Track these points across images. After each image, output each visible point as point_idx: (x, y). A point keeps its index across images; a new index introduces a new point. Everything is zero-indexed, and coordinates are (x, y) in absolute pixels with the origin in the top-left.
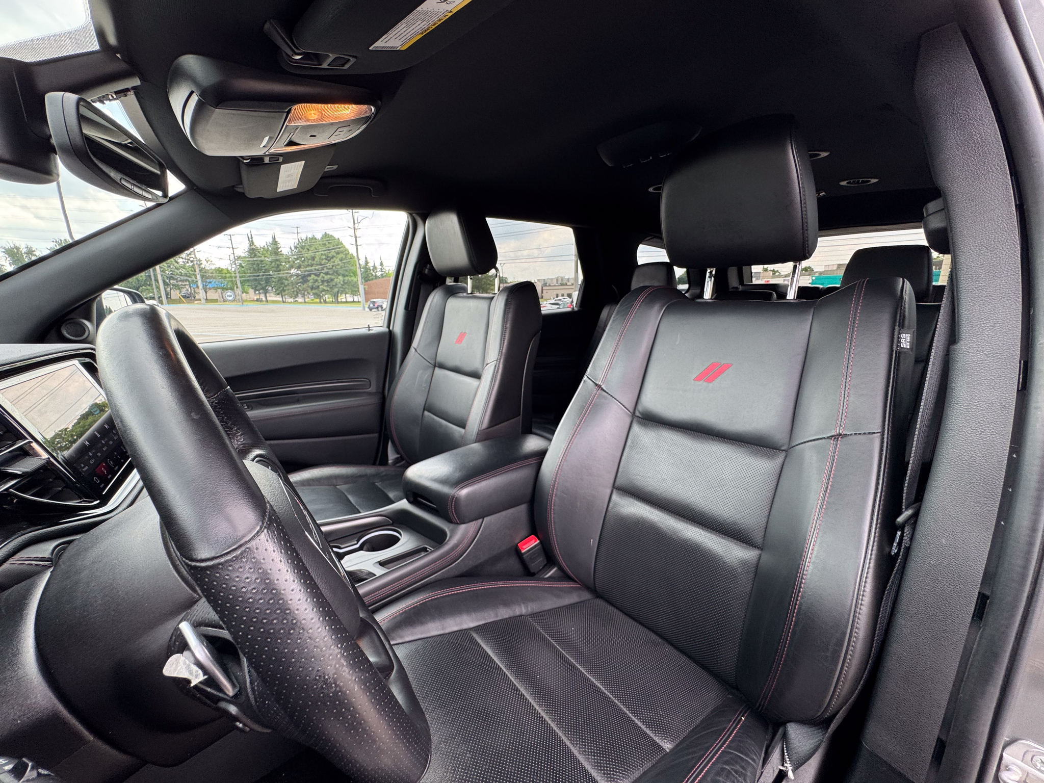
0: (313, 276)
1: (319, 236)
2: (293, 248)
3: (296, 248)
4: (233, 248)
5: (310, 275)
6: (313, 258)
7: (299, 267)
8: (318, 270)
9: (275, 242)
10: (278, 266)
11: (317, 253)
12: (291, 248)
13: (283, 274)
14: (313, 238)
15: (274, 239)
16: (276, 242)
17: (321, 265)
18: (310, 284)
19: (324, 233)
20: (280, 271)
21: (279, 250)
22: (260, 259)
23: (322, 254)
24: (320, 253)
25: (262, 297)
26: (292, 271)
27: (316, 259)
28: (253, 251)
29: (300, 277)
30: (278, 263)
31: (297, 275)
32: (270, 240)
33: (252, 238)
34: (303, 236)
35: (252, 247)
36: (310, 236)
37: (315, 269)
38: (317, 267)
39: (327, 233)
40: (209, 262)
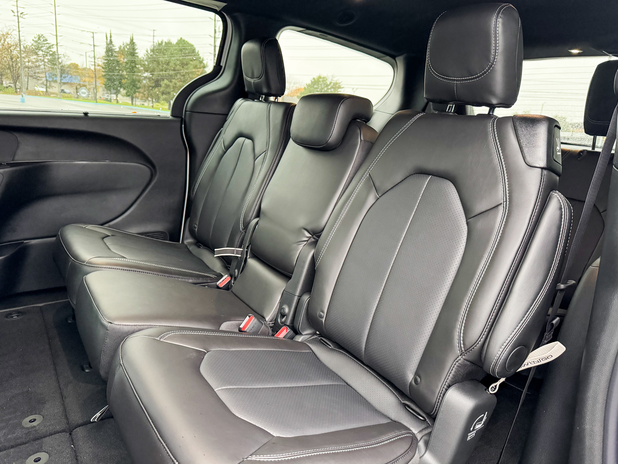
0: (166, 81)
1: (174, 41)
2: (149, 51)
3: (152, 51)
4: (94, 46)
5: (163, 80)
6: (168, 64)
7: (152, 71)
8: (171, 76)
9: (132, 43)
10: (133, 67)
11: (172, 58)
12: (147, 51)
13: (138, 76)
14: (169, 44)
15: (132, 40)
16: (134, 43)
17: (174, 70)
18: (162, 89)
19: (179, 39)
20: (134, 72)
21: (137, 51)
22: (116, 58)
23: (177, 60)
24: (175, 58)
25: (114, 96)
26: (146, 74)
27: (171, 64)
28: (109, 50)
29: (153, 81)
30: (133, 65)
31: (150, 79)
32: (128, 41)
33: (111, 37)
34: (158, 40)
35: (109, 46)
36: (166, 40)
37: (169, 74)
38: (171, 73)
39: (183, 38)
40: (66, 58)
